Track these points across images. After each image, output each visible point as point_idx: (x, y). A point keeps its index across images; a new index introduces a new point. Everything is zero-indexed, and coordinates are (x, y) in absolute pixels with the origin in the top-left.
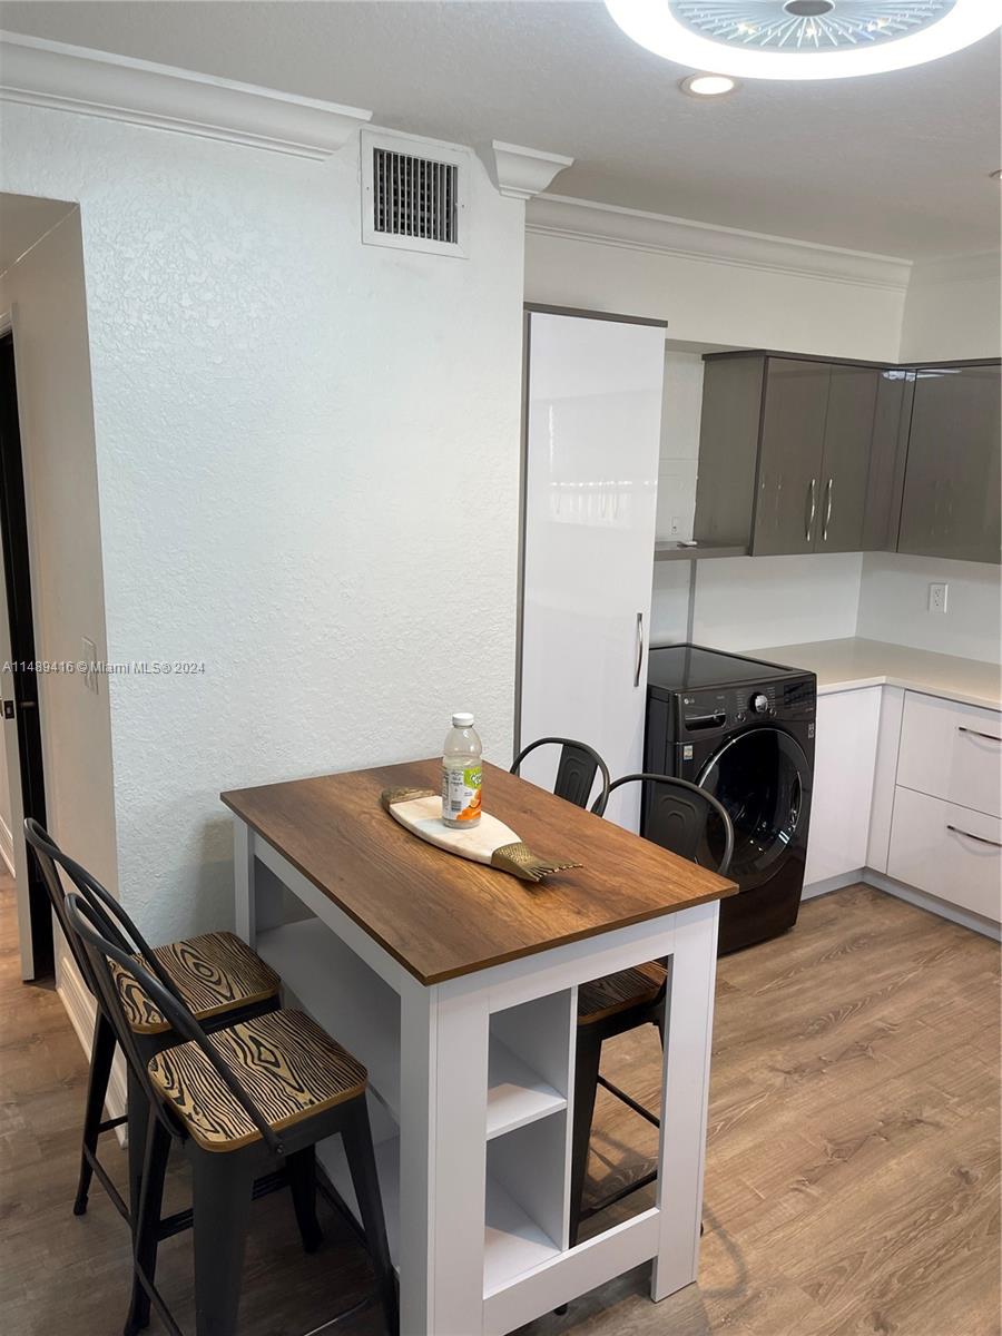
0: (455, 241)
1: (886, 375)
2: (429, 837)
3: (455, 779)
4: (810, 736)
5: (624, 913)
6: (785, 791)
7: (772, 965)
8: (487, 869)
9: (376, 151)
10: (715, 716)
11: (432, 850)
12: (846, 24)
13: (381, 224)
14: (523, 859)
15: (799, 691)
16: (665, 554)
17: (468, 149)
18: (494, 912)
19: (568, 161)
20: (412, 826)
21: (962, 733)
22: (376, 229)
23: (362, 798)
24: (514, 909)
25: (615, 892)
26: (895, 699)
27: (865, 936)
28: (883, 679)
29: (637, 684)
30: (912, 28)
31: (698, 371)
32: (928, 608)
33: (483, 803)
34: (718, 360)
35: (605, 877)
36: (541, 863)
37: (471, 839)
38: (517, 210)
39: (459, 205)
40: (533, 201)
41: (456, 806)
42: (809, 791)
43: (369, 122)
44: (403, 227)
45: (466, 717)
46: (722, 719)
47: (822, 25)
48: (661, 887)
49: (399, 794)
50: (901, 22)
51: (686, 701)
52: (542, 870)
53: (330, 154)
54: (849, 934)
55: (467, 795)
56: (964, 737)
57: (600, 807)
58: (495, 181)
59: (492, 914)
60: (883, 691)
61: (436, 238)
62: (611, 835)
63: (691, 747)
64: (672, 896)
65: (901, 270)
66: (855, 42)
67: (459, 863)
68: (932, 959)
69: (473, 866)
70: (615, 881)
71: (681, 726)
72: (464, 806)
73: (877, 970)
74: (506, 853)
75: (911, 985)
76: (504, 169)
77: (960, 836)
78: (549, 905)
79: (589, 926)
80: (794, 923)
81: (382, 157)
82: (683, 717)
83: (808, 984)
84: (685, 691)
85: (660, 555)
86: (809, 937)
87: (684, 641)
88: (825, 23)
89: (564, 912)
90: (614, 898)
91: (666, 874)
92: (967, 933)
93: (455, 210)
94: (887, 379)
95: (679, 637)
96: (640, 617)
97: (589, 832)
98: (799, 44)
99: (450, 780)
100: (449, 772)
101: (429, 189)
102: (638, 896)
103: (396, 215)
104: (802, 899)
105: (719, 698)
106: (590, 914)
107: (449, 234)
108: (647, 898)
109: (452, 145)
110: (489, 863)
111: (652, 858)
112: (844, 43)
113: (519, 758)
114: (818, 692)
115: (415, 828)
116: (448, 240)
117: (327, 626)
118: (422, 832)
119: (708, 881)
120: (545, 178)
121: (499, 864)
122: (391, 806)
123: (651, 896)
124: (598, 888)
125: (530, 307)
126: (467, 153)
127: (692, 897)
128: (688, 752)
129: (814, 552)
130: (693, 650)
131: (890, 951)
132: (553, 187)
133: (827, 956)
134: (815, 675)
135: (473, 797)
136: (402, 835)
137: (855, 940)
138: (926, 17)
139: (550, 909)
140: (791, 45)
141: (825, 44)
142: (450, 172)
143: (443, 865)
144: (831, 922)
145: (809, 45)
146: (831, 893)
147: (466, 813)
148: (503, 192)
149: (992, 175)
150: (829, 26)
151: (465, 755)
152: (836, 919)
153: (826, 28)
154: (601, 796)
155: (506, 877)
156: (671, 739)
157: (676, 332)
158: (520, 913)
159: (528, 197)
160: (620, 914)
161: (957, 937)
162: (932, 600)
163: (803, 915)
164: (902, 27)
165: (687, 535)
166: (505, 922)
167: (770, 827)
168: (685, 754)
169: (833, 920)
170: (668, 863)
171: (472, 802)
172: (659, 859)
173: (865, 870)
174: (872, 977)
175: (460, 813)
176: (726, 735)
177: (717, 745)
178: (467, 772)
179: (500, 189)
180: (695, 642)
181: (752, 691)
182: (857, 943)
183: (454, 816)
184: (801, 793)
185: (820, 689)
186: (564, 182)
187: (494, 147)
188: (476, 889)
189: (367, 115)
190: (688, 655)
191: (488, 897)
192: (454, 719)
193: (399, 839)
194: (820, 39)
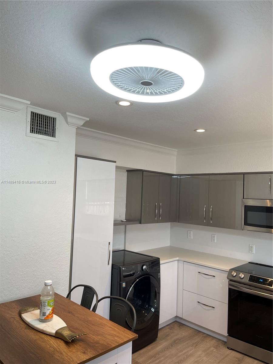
0: (55, 137)
1: (173, 177)
2: (34, 326)
3: (44, 304)
4: (159, 277)
5: (100, 351)
6: (153, 294)
7: (151, 353)
8: (53, 338)
9: (31, 112)
10: (132, 273)
11: (34, 331)
12: (157, 89)
13: (32, 131)
14: (66, 333)
15: (155, 263)
16: (117, 224)
17: (60, 114)
18: (54, 355)
19: (88, 119)
20: (28, 322)
21: (199, 273)
22: (30, 132)
23: (12, 312)
24: (61, 353)
25: (97, 343)
26: (181, 265)
27: (177, 339)
28: (177, 259)
29: (109, 264)
30: (173, 91)
31: (125, 174)
32: (188, 238)
33: (54, 312)
34: (130, 171)
35: (94, 337)
36: (73, 334)
37: (49, 326)
38: (74, 130)
39: (56, 128)
40: (78, 128)
41: (44, 314)
42: (159, 293)
43: (29, 104)
44: (39, 132)
45: (49, 282)
46: (134, 273)
47: (150, 89)
48: (112, 339)
49: (25, 310)
50: (171, 90)
51: (123, 269)
52: (72, 337)
53: (17, 112)
54: (173, 339)
55: (48, 310)
56: (200, 275)
57: (94, 309)
58: (67, 123)
59: (53, 357)
60: (178, 262)
61: (49, 136)
62: (98, 319)
63: (125, 283)
64: (116, 342)
65: (175, 152)
66: (159, 94)
67: (43, 336)
68: (196, 345)
69: (49, 337)
70: (97, 338)
71: (122, 276)
72: (47, 314)
73: (182, 351)
74: (60, 331)
75: (191, 355)
76: (69, 120)
77: (201, 304)
78: (74, 351)
79: (88, 358)
80: (157, 338)
81: (33, 114)
82: (122, 274)
83: (162, 358)
84: (124, 265)
85: (115, 224)
86: (161, 342)
87: (123, 249)
88: (152, 89)
89: (79, 353)
90: (97, 345)
91: (115, 333)
92: (205, 335)
93: (55, 129)
94: (173, 178)
95: (121, 248)
96: (109, 243)
97: (90, 319)
98: (145, 93)
99: (43, 305)
100: (42, 302)
101: (47, 123)
102: (105, 344)
103: (37, 129)
104: (159, 328)
105: (133, 267)
106: (88, 353)
107: (53, 135)
108: (108, 344)
109: (55, 113)
110: (54, 335)
111: (111, 327)
112: (156, 94)
113: (71, 291)
114: (160, 263)
115: (29, 323)
116: (53, 137)
117: (5, 251)
118: (32, 325)
119: (128, 335)
120: (82, 123)
121: (58, 336)
122: (22, 315)
123: (110, 343)
124: (92, 342)
125: (77, 156)
126: (59, 115)
127: (123, 342)
128: (124, 285)
129: (157, 223)
130: (126, 251)
131: (185, 344)
132: (84, 125)
133: (167, 348)
134: (159, 258)
135: (50, 311)
136: (25, 326)
137: (175, 341)
138: (177, 89)
139: (74, 352)
140: (143, 93)
141: (152, 94)
142: (54, 119)
143: (38, 337)
144: (168, 336)
145: (147, 94)
146: (167, 325)
147: (48, 317)
148: (69, 126)
149: (194, 130)
150: (153, 89)
151: (48, 295)
152: (169, 334)
153: (152, 90)
154: (95, 304)
155: (60, 340)
156: (119, 281)
157: (119, 164)
158: (63, 355)
159: (77, 127)
160: (98, 352)
161: (203, 337)
162: (188, 236)
163: (160, 334)
164: (171, 91)
165: (123, 218)
166: (58, 359)
167: (148, 307)
168: (123, 285)
169: (168, 335)
170: (116, 329)
171: (50, 312)
172: (113, 327)
173: (176, 317)
174: (180, 354)
175: (46, 317)
176: (135, 279)
177: (132, 282)
178: (48, 301)
179: (68, 125)
180: (126, 249)
181: (142, 264)
182: (176, 342)
183: (43, 318)
184: (157, 295)
185: (161, 262)
186: (86, 124)
187: (67, 114)
188: (48, 347)
189: (29, 103)
190: (124, 253)
191: (52, 349)
192: (45, 283)
193: (23, 327)
194: (150, 92)
